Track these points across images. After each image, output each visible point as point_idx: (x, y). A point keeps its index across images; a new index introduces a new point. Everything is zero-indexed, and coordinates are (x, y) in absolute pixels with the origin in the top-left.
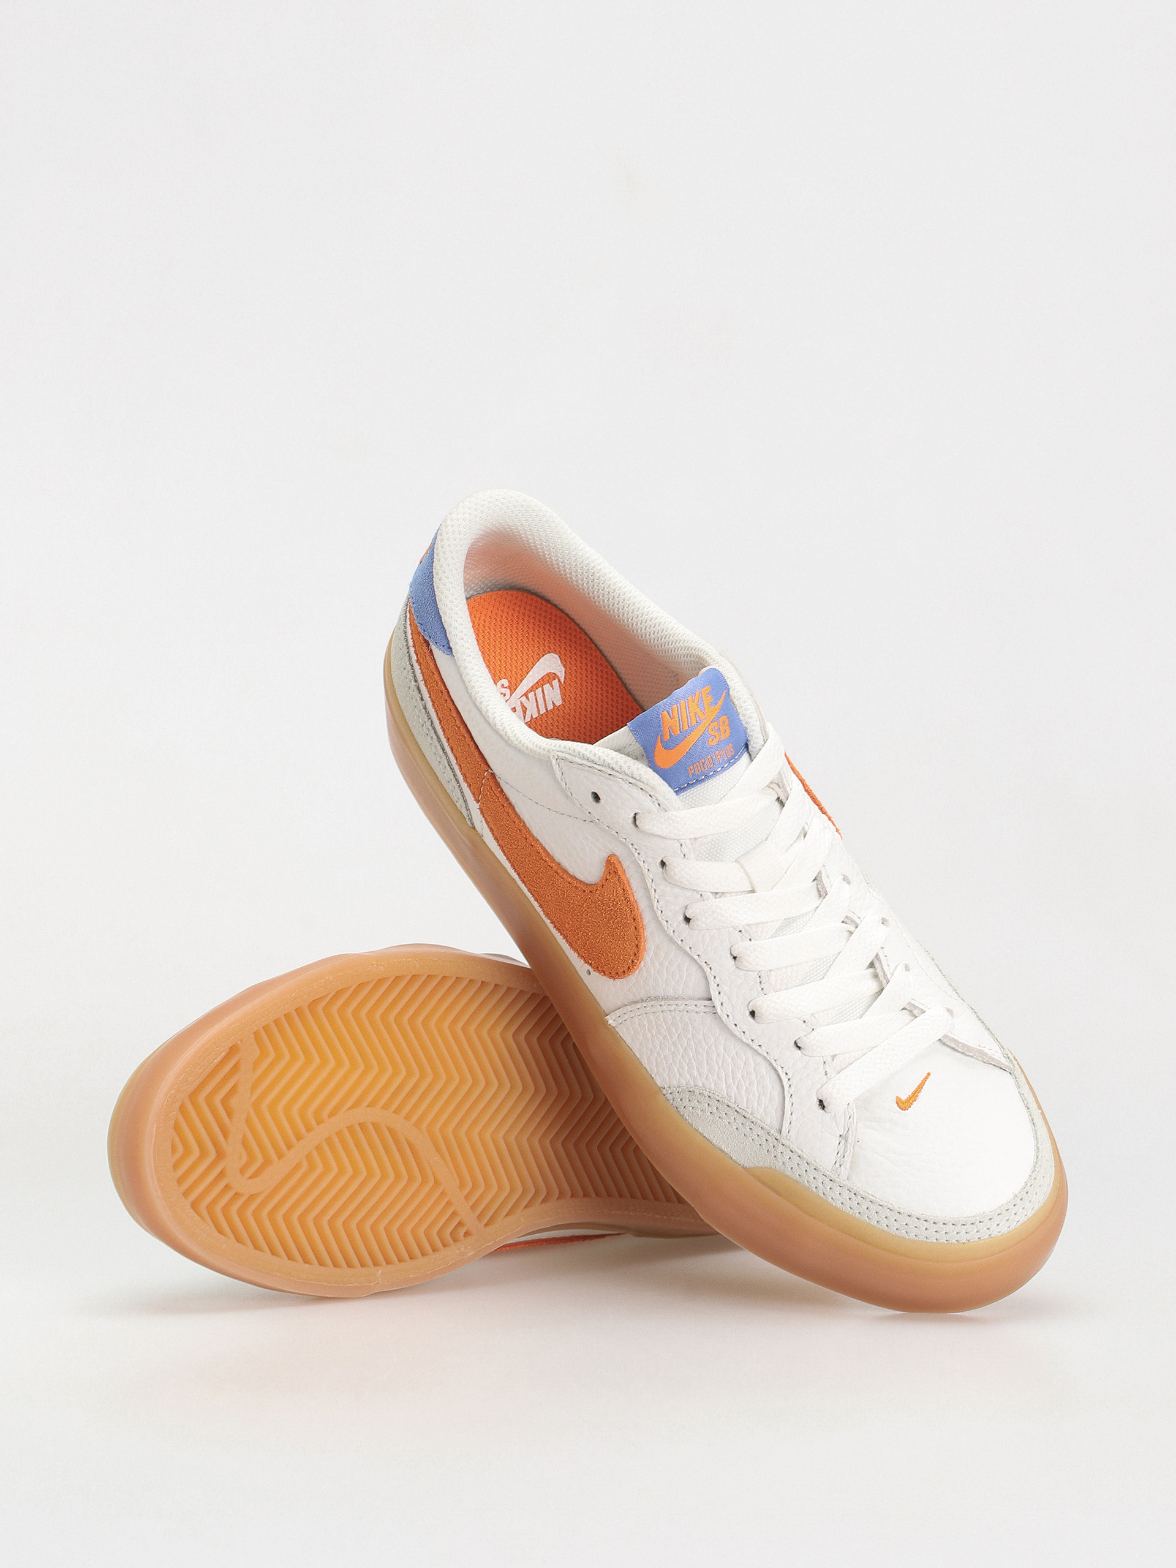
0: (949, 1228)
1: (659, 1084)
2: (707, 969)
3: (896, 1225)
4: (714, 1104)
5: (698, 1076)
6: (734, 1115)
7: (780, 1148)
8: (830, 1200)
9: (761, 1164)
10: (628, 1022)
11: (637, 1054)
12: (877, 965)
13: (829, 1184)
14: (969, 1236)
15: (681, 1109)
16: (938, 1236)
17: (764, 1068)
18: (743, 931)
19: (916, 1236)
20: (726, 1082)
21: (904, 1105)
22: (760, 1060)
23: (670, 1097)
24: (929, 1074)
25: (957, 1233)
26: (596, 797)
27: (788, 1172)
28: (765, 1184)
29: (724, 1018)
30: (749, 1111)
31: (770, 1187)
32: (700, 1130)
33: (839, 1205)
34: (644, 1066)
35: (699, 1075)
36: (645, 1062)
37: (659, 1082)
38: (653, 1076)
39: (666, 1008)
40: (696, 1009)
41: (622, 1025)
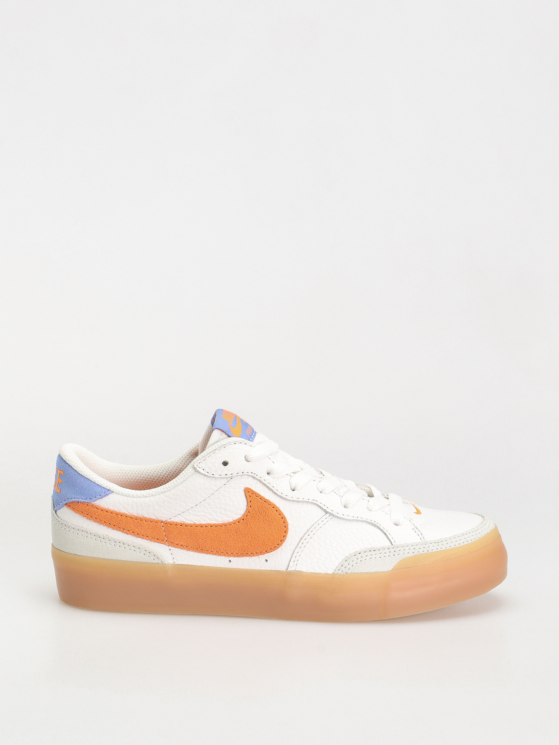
2: (315, 502)
4: (359, 556)
6: (369, 553)
7: (397, 550)
9: (396, 562)
10: (299, 559)
11: (312, 571)
13: (426, 546)
15: (349, 571)
17: (365, 526)
20: (356, 544)
21: (418, 513)
22: (361, 524)
23: (340, 572)
26: (225, 464)
27: (409, 555)
28: (405, 568)
29: (337, 515)
30: (374, 547)
31: (407, 568)
34: (318, 572)
35: (344, 551)
37: (330, 572)
38: (326, 572)
39: (311, 535)
40: (323, 523)
41: (298, 564)
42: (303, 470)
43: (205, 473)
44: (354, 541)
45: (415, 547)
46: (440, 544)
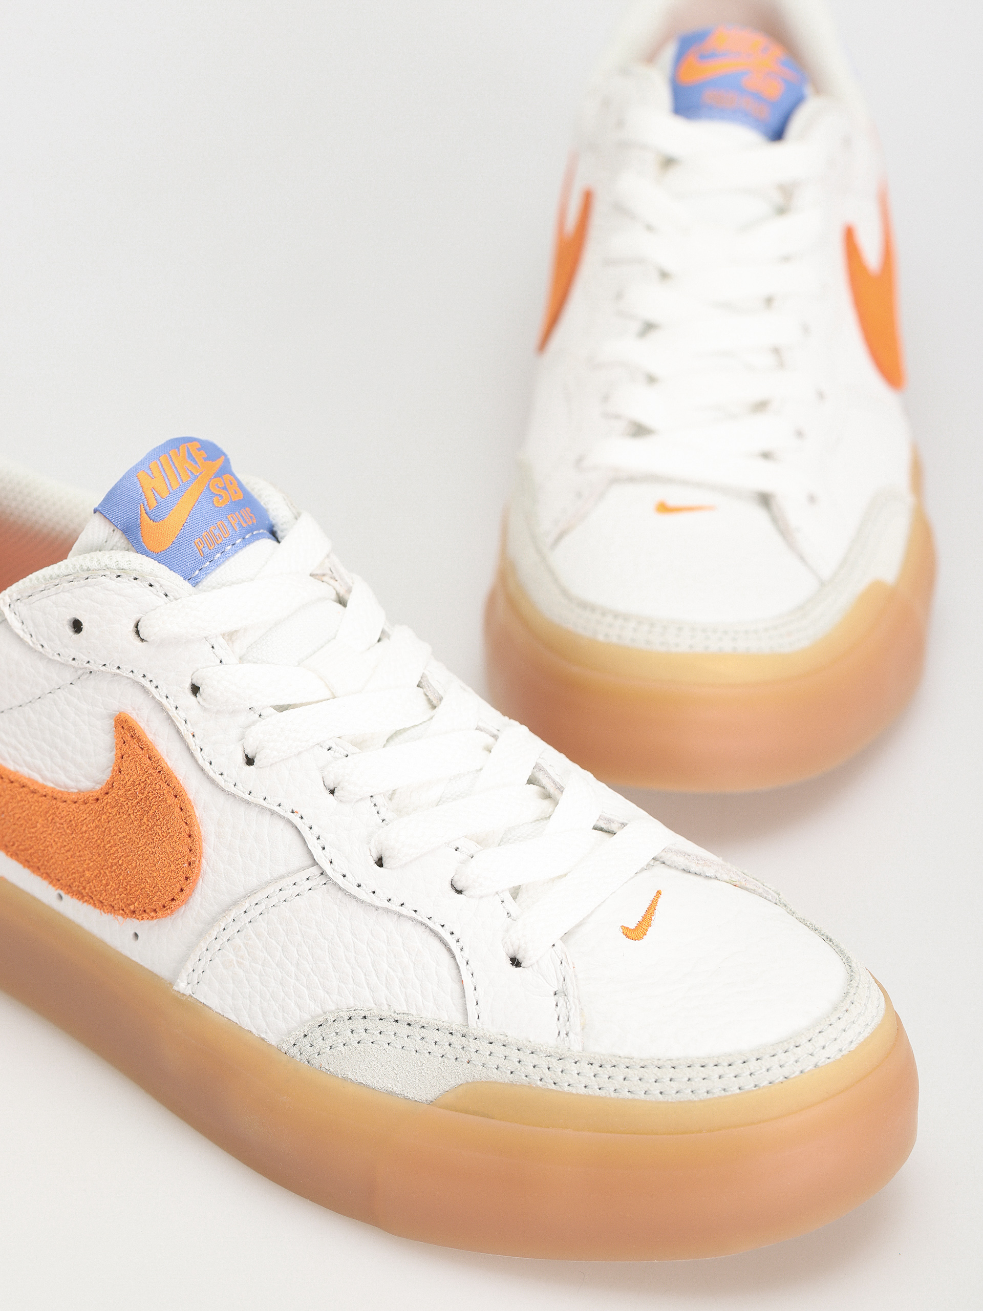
0: (753, 1065)
1: (274, 1043)
2: (295, 819)
3: (675, 1086)
4: (359, 1025)
5: (326, 995)
6: (391, 1028)
7: (473, 1046)
8: (567, 1089)
9: (453, 1083)
10: (208, 972)
11: (233, 1018)
12: (540, 776)
13: (557, 1066)
14: (786, 1071)
15: (317, 1060)
16: (741, 1081)
17: (419, 937)
18: (334, 746)
19: (708, 1092)
20: (368, 984)
21: (636, 932)
22: (408, 926)
23: (294, 1051)
24: (659, 893)
25: (768, 1070)
26: (77, 626)
27: (495, 1075)
28: (466, 1112)
29: (340, 881)
30: (414, 1012)
31: (475, 1113)
32: (350, 1076)
33: (583, 1091)
34: (246, 1028)
35: (327, 993)
36: (246, 1022)
37: (272, 1039)
38: (263, 1036)
39: (253, 913)
40: (296, 890)
41: (201, 982)
42: (334, 698)
43: (21, 634)
44: (365, 975)
45: (522, 1058)
46: (604, 1074)
